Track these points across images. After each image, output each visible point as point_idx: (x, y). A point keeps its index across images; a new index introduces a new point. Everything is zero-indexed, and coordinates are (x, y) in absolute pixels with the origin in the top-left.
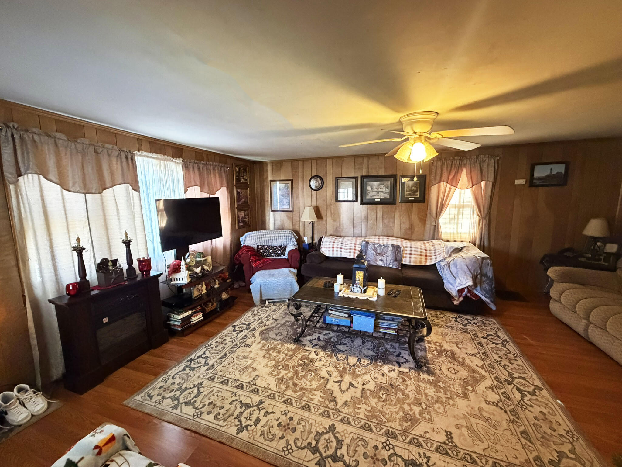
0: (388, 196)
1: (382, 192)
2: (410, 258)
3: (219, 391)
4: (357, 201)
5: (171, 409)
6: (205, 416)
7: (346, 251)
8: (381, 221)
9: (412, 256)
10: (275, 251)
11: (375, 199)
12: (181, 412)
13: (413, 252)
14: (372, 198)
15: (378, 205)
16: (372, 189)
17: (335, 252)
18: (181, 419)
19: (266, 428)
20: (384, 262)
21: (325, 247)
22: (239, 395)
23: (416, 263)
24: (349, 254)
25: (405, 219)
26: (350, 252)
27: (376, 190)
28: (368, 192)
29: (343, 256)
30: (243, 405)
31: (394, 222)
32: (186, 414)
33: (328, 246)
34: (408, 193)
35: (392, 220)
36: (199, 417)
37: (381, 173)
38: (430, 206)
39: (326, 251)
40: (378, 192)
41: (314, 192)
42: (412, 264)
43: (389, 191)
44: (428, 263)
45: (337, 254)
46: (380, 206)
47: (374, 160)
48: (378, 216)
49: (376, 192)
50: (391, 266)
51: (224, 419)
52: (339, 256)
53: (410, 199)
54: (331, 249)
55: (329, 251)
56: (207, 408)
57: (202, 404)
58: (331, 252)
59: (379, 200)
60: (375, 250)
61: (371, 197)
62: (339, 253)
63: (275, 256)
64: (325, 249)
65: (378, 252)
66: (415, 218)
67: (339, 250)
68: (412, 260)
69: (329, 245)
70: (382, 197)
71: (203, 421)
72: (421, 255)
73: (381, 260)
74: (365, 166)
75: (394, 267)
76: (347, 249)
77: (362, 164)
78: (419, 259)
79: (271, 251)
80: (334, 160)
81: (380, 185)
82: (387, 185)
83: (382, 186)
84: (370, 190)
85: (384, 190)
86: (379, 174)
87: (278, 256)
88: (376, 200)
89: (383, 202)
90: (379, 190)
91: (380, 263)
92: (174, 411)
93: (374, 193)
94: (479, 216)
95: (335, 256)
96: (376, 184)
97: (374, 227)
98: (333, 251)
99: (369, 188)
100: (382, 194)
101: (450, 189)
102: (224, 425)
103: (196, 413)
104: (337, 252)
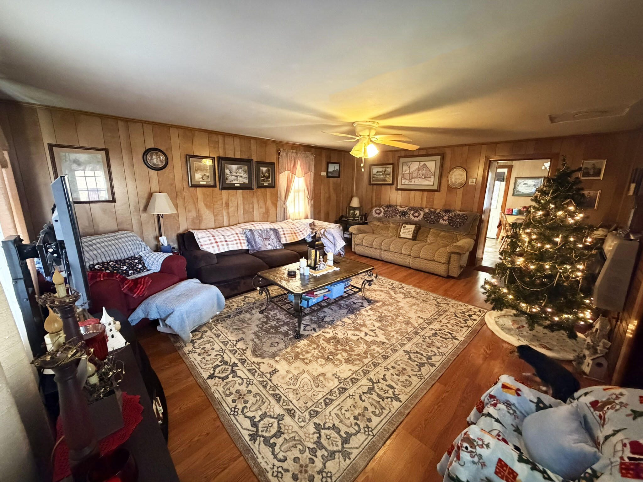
0: (246, 181)
1: (241, 176)
2: (285, 237)
3: (341, 409)
4: (216, 187)
5: (347, 459)
6: (372, 425)
7: (232, 243)
8: (242, 207)
9: (286, 235)
10: (132, 267)
11: (234, 184)
12: (357, 448)
13: (285, 232)
14: (232, 183)
15: (238, 191)
16: (231, 173)
17: (221, 247)
18: (369, 448)
19: (399, 383)
20: (272, 246)
21: (205, 245)
22: (355, 393)
23: (291, 240)
24: (236, 245)
25: (262, 203)
26: (237, 243)
27: (235, 174)
28: (227, 176)
29: (231, 249)
30: (369, 392)
31: (253, 208)
32: (363, 443)
33: (209, 242)
34: (262, 178)
35: (251, 206)
36: (373, 430)
37: (238, 156)
38: (280, 191)
39: (209, 248)
40: (237, 176)
41: (152, 172)
42: (288, 242)
43: (247, 176)
44: (300, 239)
45: (224, 249)
46: (240, 192)
47: (229, 140)
48: (239, 202)
49: (235, 176)
50: (278, 248)
51: (382, 409)
52: (227, 250)
53: (265, 184)
54: (215, 245)
55: (213, 247)
56: (361, 422)
57: (353, 426)
58: (216, 248)
59: (239, 185)
60: (261, 236)
61: (230, 181)
62: (225, 247)
63: (134, 273)
64: (207, 246)
65: (264, 237)
66: (269, 203)
67: (224, 243)
68: (287, 238)
69: (210, 240)
70: (241, 182)
71: (378, 427)
72: (292, 233)
73: (269, 244)
74: (221, 145)
75: (280, 248)
76: (232, 241)
77: (217, 142)
78: (292, 237)
79: (125, 268)
80: (181, 132)
81: (238, 169)
82: (245, 169)
83: (240, 170)
84: (229, 174)
85: (242, 175)
86: (236, 157)
87: (139, 272)
88: (236, 185)
89: (243, 187)
90: (238, 174)
91: (270, 247)
92: (352, 456)
93: (234, 178)
94: (308, 198)
95: (222, 251)
96: (234, 167)
97: (236, 214)
98: (218, 246)
99: (227, 171)
100: (241, 178)
101: (292, 176)
102: (389, 409)
103: (364, 433)
104: (223, 247)
